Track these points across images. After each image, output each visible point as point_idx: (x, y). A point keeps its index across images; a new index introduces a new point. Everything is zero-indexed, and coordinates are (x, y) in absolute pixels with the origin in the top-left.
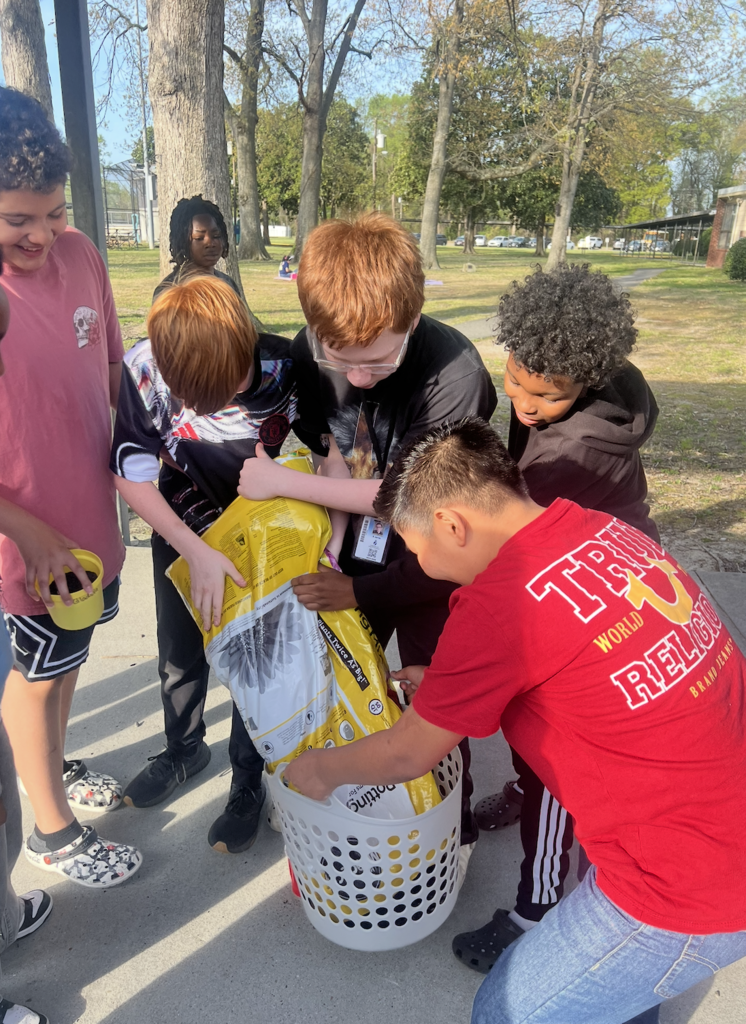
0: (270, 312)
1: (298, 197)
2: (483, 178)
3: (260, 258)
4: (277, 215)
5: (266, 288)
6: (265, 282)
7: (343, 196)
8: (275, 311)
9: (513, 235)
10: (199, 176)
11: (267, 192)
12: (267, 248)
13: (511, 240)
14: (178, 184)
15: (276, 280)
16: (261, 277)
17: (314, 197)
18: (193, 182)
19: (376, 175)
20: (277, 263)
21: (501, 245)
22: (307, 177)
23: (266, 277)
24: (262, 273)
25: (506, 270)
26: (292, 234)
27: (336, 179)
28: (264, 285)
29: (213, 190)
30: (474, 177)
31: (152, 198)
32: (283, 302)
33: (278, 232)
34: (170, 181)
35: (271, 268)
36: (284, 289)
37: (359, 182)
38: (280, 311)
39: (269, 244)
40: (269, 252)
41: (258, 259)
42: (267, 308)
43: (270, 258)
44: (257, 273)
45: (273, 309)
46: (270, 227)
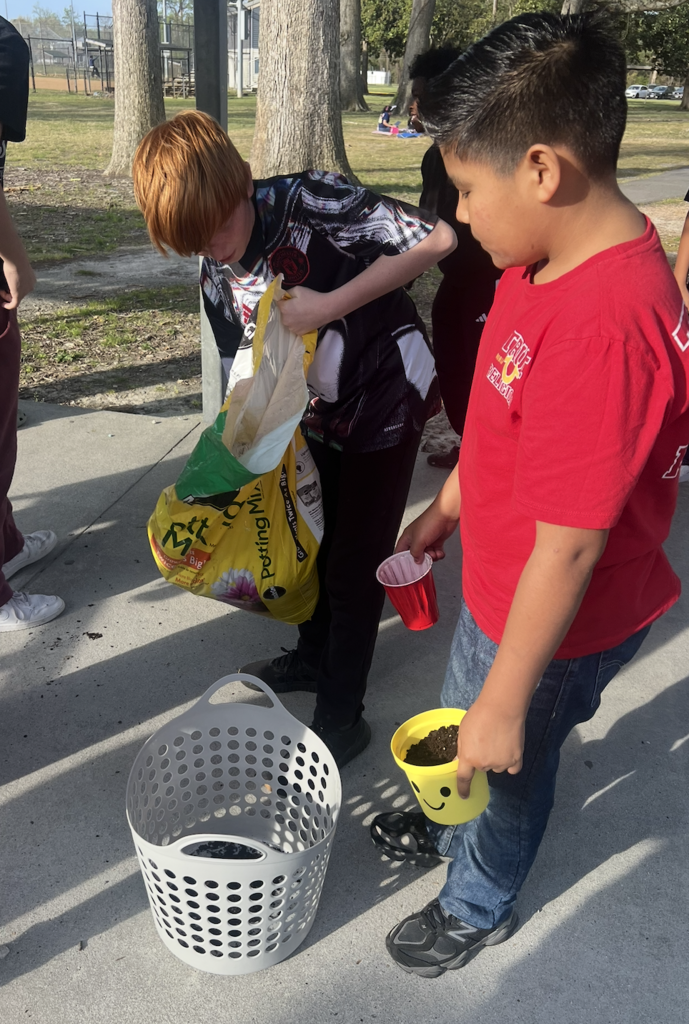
0: (368, 171)
1: (404, 36)
2: (628, 10)
3: (357, 108)
4: (377, 57)
5: (363, 144)
6: (363, 136)
7: (457, 33)
8: (374, 170)
9: (652, 84)
10: (307, 6)
11: (369, 30)
12: (365, 97)
13: (650, 90)
14: (283, 16)
15: (375, 135)
16: (357, 130)
17: (423, 35)
18: (299, 13)
19: (497, 9)
20: (377, 114)
21: (637, 96)
22: (418, 10)
23: (363, 130)
24: (358, 126)
25: (642, 126)
26: (392, 82)
27: (449, 14)
28: (361, 140)
29: (321, 24)
30: (617, 9)
31: (243, 38)
32: (382, 159)
33: (376, 78)
34: (274, 13)
35: (368, 121)
36: (383, 145)
37: (477, 16)
38: (379, 170)
39: (367, 93)
40: (367, 102)
41: (354, 110)
42: (365, 166)
43: (368, 109)
44: (353, 126)
45: (372, 167)
46: (369, 73)
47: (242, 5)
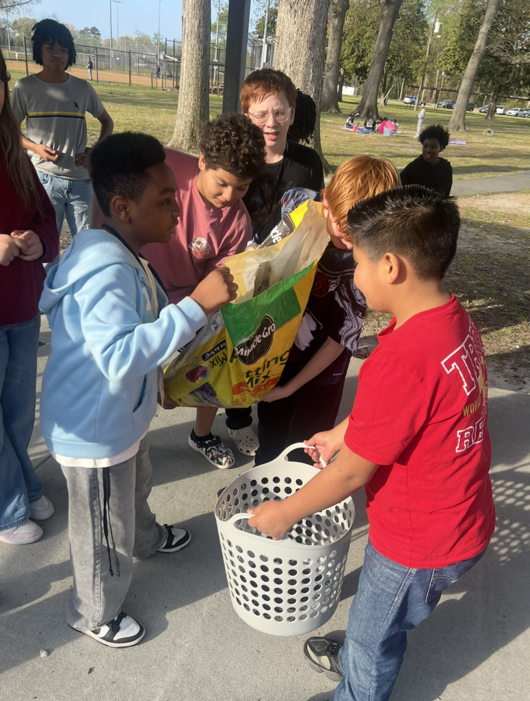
0: (336, 155)
1: (368, 67)
2: (513, 63)
3: (333, 111)
4: (350, 79)
5: (335, 136)
6: (335, 131)
7: (402, 68)
8: (339, 155)
9: (527, 108)
10: (303, 54)
11: (346, 62)
12: (339, 103)
13: (526, 112)
14: (288, 59)
15: (343, 130)
16: (332, 126)
17: (380, 69)
18: (298, 58)
19: (429, 54)
20: (346, 116)
21: (517, 115)
22: (377, 53)
23: (336, 126)
24: (333, 123)
25: (517, 136)
26: (358, 94)
27: (398, 55)
28: (334, 133)
29: (312, 65)
30: (506, 61)
31: (265, 61)
32: (345, 148)
33: (348, 91)
34: (283, 57)
35: (339, 120)
36: (347, 137)
37: (415, 58)
38: (343, 155)
39: (340, 100)
40: (340, 107)
41: (331, 112)
42: (334, 152)
43: (340, 112)
44: (330, 123)
45: (338, 153)
46: (344, 87)
47: (266, 40)
